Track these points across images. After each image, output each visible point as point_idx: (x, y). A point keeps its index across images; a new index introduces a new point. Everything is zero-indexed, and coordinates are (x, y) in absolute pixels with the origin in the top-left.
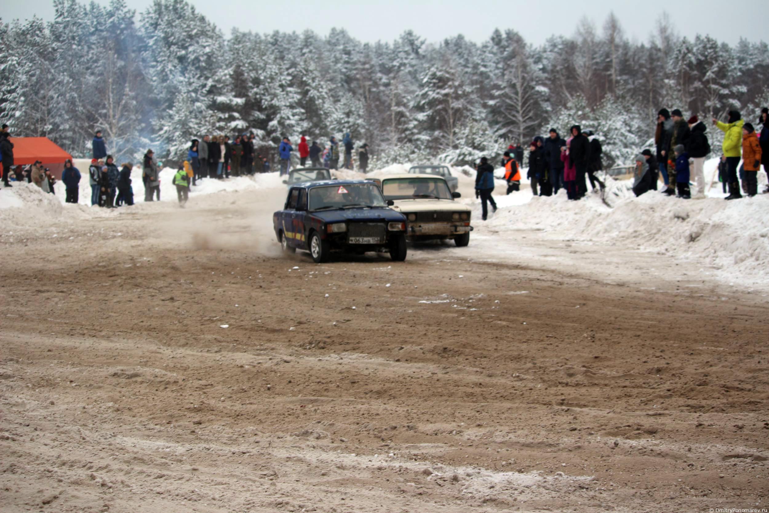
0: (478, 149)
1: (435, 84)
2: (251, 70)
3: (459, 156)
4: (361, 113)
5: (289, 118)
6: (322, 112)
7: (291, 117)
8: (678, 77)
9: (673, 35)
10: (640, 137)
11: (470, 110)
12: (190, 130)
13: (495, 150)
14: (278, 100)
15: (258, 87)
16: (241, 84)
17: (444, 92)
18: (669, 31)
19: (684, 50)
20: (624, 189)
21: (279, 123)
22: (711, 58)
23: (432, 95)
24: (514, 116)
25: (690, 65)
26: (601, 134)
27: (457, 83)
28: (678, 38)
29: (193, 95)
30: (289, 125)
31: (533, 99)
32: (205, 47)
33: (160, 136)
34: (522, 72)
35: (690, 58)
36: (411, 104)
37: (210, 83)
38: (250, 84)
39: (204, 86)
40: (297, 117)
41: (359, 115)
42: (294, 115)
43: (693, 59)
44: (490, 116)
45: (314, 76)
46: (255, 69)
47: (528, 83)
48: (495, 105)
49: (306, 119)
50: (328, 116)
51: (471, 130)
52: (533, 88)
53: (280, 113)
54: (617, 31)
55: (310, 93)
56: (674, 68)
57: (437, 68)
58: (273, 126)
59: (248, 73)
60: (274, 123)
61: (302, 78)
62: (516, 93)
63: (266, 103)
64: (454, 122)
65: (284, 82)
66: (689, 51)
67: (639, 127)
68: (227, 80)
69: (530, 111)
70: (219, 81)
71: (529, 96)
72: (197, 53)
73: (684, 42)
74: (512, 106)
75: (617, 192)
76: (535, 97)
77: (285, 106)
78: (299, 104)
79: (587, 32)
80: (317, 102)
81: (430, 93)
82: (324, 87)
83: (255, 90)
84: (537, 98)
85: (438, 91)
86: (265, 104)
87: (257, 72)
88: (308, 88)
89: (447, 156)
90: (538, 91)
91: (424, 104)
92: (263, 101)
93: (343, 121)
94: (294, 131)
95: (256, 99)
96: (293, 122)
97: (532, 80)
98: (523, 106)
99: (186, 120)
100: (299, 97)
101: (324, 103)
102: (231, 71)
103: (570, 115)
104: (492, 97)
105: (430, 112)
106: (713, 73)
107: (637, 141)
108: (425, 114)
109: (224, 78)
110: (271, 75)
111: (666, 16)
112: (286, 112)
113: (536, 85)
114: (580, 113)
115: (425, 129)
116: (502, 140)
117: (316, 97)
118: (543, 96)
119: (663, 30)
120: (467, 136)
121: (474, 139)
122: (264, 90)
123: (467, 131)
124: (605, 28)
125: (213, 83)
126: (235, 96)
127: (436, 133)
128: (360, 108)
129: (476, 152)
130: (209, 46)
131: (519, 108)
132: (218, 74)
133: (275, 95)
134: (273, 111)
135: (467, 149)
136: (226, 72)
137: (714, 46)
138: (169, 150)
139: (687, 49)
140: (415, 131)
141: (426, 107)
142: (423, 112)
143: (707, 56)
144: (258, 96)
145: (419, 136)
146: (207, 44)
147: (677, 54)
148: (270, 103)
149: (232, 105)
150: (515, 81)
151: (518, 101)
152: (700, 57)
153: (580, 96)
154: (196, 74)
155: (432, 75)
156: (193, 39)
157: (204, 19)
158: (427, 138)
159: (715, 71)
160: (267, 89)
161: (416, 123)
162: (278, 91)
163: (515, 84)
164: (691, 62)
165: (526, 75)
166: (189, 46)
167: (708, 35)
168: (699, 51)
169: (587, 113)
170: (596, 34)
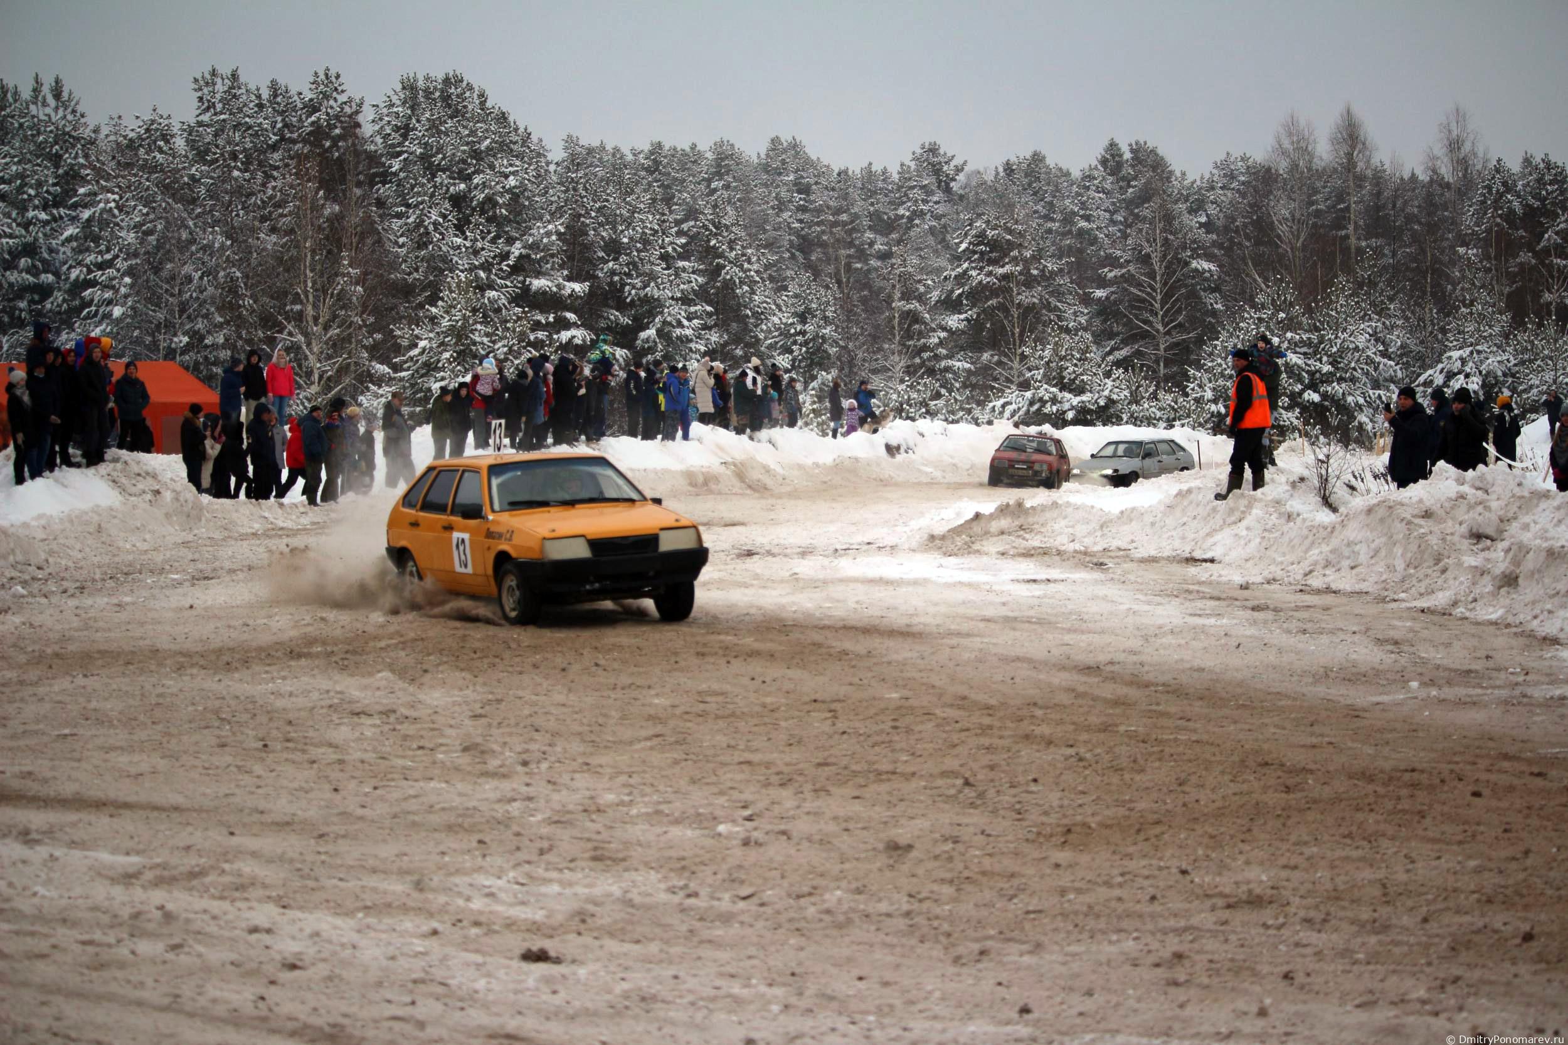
0: (1070, 391)
1: (982, 253)
2: (601, 225)
3: (1031, 403)
4: (829, 314)
5: (680, 325)
6: (748, 312)
7: (686, 323)
8: (1485, 243)
9: (1475, 154)
10: (1406, 366)
11: (1056, 308)
13: (1106, 393)
14: (657, 285)
15: (615, 259)
16: (580, 252)
17: (1001, 271)
18: (1467, 147)
19: (1498, 186)
20: (1369, 477)
21: (659, 332)
22: (1553, 204)
23: (977, 277)
24: (1146, 322)
25: (1511, 214)
26: (1325, 359)
27: (1028, 254)
28: (1486, 161)
29: (482, 274)
30: (678, 338)
31: (1186, 286)
32: (506, 177)
33: (412, 358)
34: (1163, 230)
35: (1510, 202)
36: (935, 296)
37: (516, 250)
38: (601, 254)
39: (505, 256)
40: (696, 321)
41: (825, 318)
42: (690, 318)
43: (1516, 205)
44: (1097, 322)
45: (732, 236)
46: (611, 221)
47: (1177, 253)
48: (1107, 298)
49: (716, 325)
50: (762, 321)
51: (1055, 351)
52: (1187, 264)
53: (662, 313)
54: (1360, 146)
55: (723, 272)
56: (1477, 225)
57: (988, 222)
58: (647, 340)
59: (595, 229)
60: (651, 332)
61: (709, 241)
62: (1152, 275)
63: (633, 292)
64: (1022, 334)
65: (670, 249)
66: (1508, 187)
67: (1402, 347)
68: (553, 244)
69: (1179, 311)
70: (535, 247)
71: (1178, 280)
72: (491, 188)
73: (1498, 171)
74: (1143, 301)
75: (1353, 482)
76: (1190, 281)
77: (672, 298)
78: (702, 294)
79: (1296, 149)
80: (739, 291)
81: (974, 273)
82: (754, 259)
83: (611, 264)
84: (1193, 285)
85: (990, 268)
86: (630, 293)
87: (614, 229)
88: (721, 261)
90: (1196, 270)
91: (960, 295)
92: (627, 288)
93: (792, 331)
94: (691, 350)
95: (611, 284)
96: (688, 332)
97: (1184, 248)
98: (1163, 303)
99: (464, 327)
100: (700, 280)
101: (753, 292)
102: (560, 225)
103: (1260, 319)
104: (1102, 283)
105: (972, 313)
107: (1399, 374)
108: (962, 317)
109: (545, 240)
110: (644, 234)
111: (1460, 115)
112: (674, 312)
113: (1192, 257)
114: (1282, 315)
115: (962, 349)
116: (1121, 371)
117: (737, 281)
118: (1206, 279)
119: (1454, 145)
120: (1048, 363)
121: (1062, 369)
122: (627, 265)
123: (1047, 353)
124: (1334, 141)
125: (523, 251)
126: (569, 279)
127: (986, 356)
128: (827, 303)
129: (1068, 395)
130: (514, 173)
131: (1157, 306)
132: (534, 231)
133: (652, 277)
134: (649, 308)
135: (1046, 391)
136: (551, 227)
137: (1560, 179)
138: (429, 390)
139: (1505, 184)
140: (943, 351)
141: (965, 302)
142: (959, 313)
143: (1545, 199)
144: (616, 278)
145: (950, 362)
146: (511, 169)
147: (1483, 195)
148: (642, 293)
149: (562, 296)
150: (1149, 250)
151: (1154, 290)
152: (1531, 201)
153: (1281, 280)
154: (489, 232)
155: (976, 236)
156: (482, 159)
157: (505, 119)
158: (967, 366)
159: (1562, 230)
160: (634, 264)
161: (943, 335)
162: (658, 269)
163: (1148, 256)
164: (1512, 211)
165: (1171, 237)
166: (474, 173)
167: (1546, 155)
168: (1528, 189)
169: (1297, 317)
170: (1317, 153)
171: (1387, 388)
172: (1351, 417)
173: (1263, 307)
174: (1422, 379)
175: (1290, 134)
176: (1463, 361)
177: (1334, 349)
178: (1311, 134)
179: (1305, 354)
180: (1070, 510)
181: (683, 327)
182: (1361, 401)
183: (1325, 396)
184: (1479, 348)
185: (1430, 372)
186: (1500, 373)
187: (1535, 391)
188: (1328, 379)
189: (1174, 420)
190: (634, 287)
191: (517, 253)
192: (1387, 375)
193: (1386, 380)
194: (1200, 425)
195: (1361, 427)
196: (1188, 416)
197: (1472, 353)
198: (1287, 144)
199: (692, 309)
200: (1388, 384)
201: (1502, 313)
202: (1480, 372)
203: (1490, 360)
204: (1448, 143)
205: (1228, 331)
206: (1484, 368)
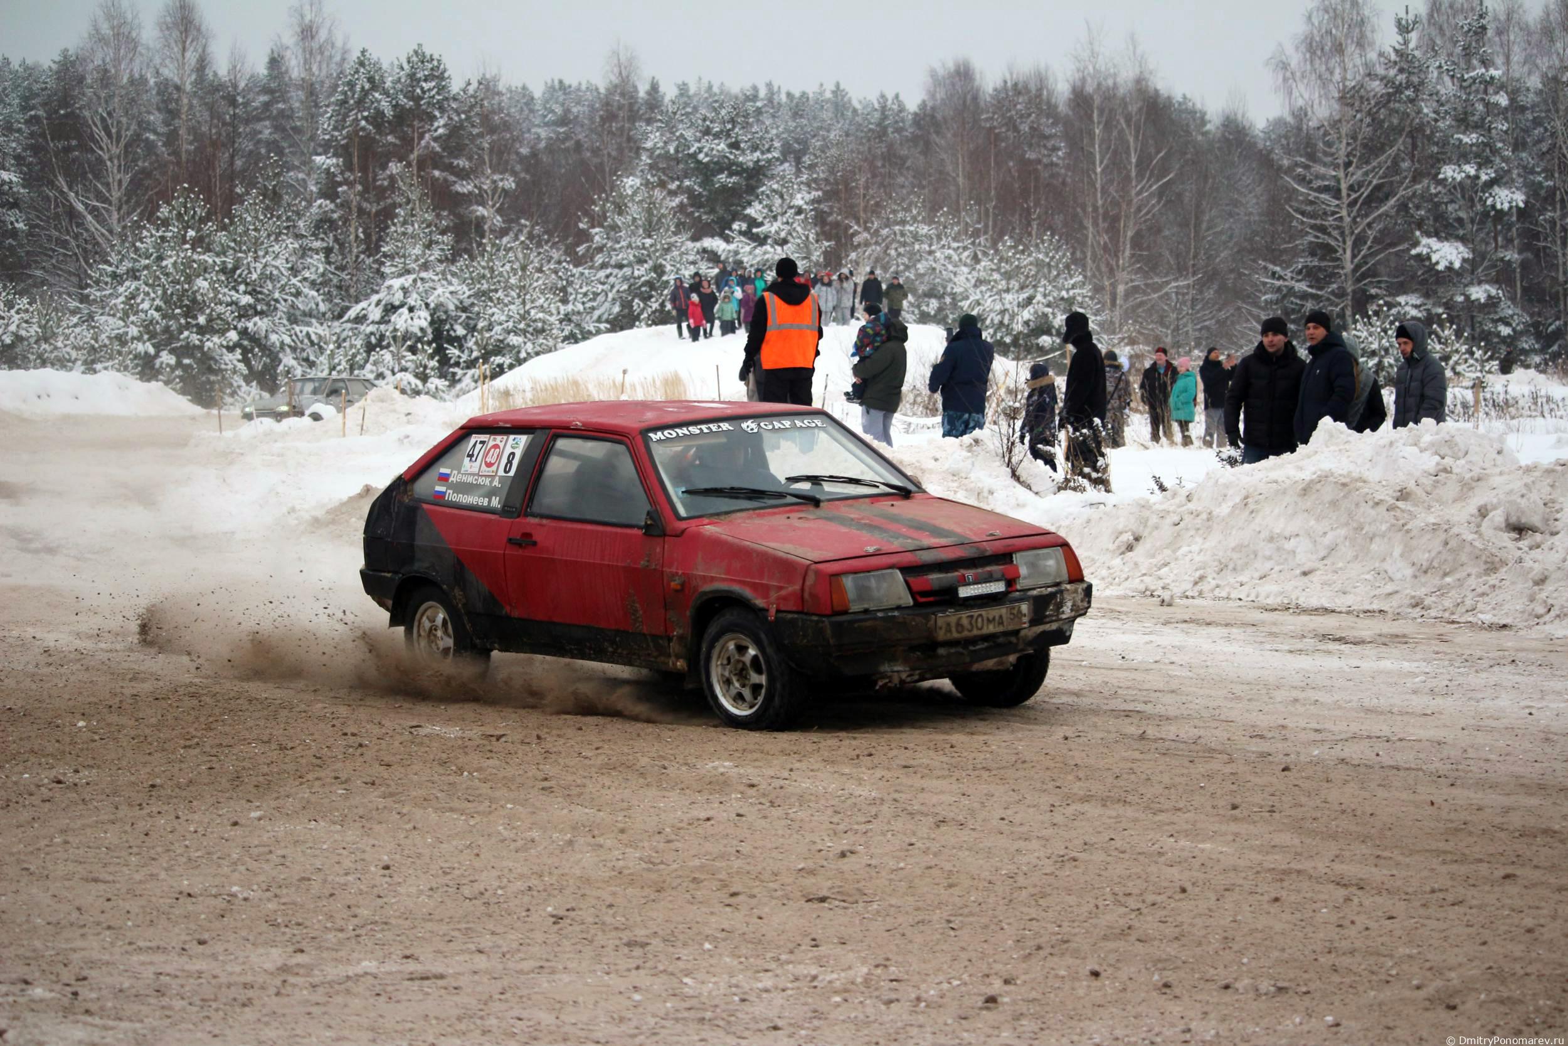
8: (343, 151)
9: (333, 44)
10: (329, 298)
13: (12, 328)
18: (323, 35)
19: (363, 83)
22: (429, 103)
25: (377, 119)
26: (242, 288)
28: (345, 52)
35: (379, 102)
43: (385, 106)
54: (194, 32)
56: (335, 129)
66: (375, 84)
67: (323, 274)
73: (362, 64)
79: (117, 35)
103: (163, 238)
106: (435, 139)
107: (323, 307)
114: (191, 233)
116: (25, 300)
119: (307, 32)
124: (164, 27)
137: (438, 75)
139: (371, 80)
143: (420, 98)
147: (345, 93)
152: (403, 100)
153: (190, 190)
159: (440, 137)
164: (380, 113)
167: (420, 45)
168: (399, 86)
169: (209, 235)
170: (144, 41)
171: (309, 324)
172: (275, 360)
173: (166, 223)
174: (352, 313)
175: (109, 17)
176: (404, 290)
177: (254, 276)
178: (135, 17)
183: (244, 333)
184: (423, 275)
185: (363, 304)
186: (451, 307)
187: (498, 329)
188: (245, 313)
189: (93, 362)
192: (308, 309)
193: (304, 314)
194: (126, 368)
196: (111, 358)
197: (415, 281)
198: (105, 29)
200: (307, 319)
201: (443, 233)
202: (427, 305)
203: (440, 290)
204: (299, 30)
205: (119, 252)
206: (432, 300)
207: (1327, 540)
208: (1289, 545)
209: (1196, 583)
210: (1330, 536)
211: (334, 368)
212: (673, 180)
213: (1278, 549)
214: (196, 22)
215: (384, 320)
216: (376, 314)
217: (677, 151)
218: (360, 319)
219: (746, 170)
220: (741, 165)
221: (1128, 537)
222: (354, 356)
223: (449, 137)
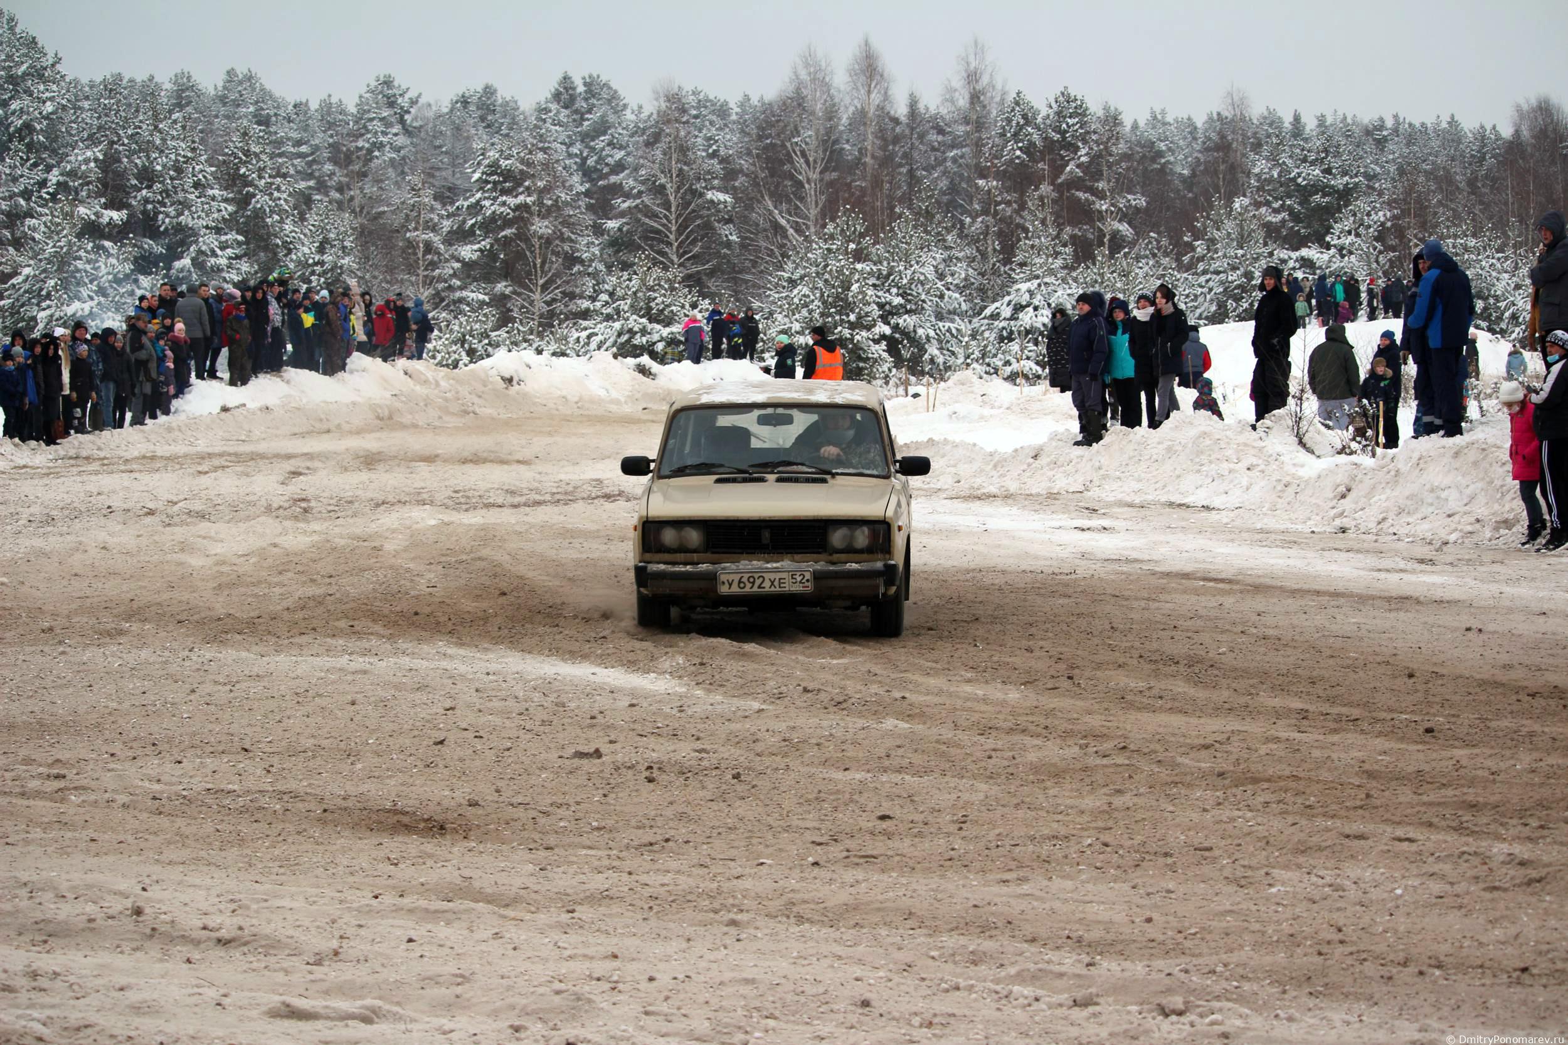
0: (658, 322)
1: (495, 183)
2: (135, 152)
3: (619, 335)
4: (347, 244)
5: (214, 254)
6: (279, 242)
7: (219, 252)
8: (1002, 176)
9: (994, 87)
10: (969, 299)
11: (572, 241)
12: (78, 275)
14: (191, 214)
15: (149, 187)
16: (113, 180)
17: (512, 201)
18: (985, 80)
19: (1018, 119)
21: (197, 263)
22: (1073, 136)
23: (490, 208)
24: (659, 253)
25: (1029, 149)
26: (894, 291)
27: (540, 184)
28: (1004, 93)
30: (212, 267)
31: (701, 217)
32: (44, 102)
34: (678, 161)
35: (1031, 134)
36: (447, 226)
37: (54, 177)
38: (134, 182)
39: (43, 184)
40: (229, 251)
41: (344, 248)
42: (222, 248)
43: (1037, 138)
44: (609, 252)
45: (261, 164)
46: (146, 147)
47: (692, 184)
48: (620, 229)
49: (245, 255)
50: (290, 251)
52: (701, 195)
53: (196, 242)
54: (878, 77)
55: (253, 200)
56: (996, 157)
57: (501, 152)
58: (182, 270)
59: (127, 157)
60: (186, 262)
61: (238, 169)
62: (667, 205)
63: (167, 220)
64: (543, 263)
65: (200, 176)
66: (1028, 120)
67: (966, 279)
68: (90, 171)
69: (693, 243)
70: (72, 174)
71: (693, 211)
72: (28, 114)
73: (1017, 103)
74: (658, 232)
76: (705, 212)
77: (207, 227)
78: (230, 223)
79: (813, 80)
80: (268, 220)
81: (487, 203)
82: (283, 188)
83: (144, 192)
84: (708, 216)
85: (504, 198)
86: (164, 222)
87: (148, 157)
88: (251, 190)
89: (589, 337)
90: (712, 201)
91: (473, 225)
92: (161, 216)
93: (311, 261)
95: (145, 212)
96: (223, 262)
97: (699, 179)
98: (679, 232)
100: (231, 208)
101: (282, 221)
102: (98, 152)
104: (614, 213)
105: (486, 244)
107: (964, 307)
108: (476, 247)
109: (83, 167)
110: (177, 161)
111: (979, 48)
112: (209, 241)
113: (706, 188)
114: (852, 246)
115: (475, 280)
117: (268, 210)
118: (721, 211)
119: (972, 77)
122: (161, 193)
123: (635, 282)
124: (852, 73)
125: (61, 179)
126: (106, 207)
127: (500, 287)
128: (346, 232)
129: (658, 327)
130: (52, 99)
131: (672, 237)
132: (72, 158)
133: (185, 205)
134: (182, 237)
135: (635, 322)
136: (89, 154)
137: (1081, 112)
139: (1025, 117)
140: (457, 283)
141: (478, 232)
142: (472, 243)
143: (1066, 132)
144: (150, 207)
145: (464, 293)
146: (48, 95)
147: (1003, 128)
148: (175, 220)
149: (100, 224)
150: (663, 181)
151: (670, 222)
152: (1051, 134)
154: (28, 159)
155: (489, 166)
156: (18, 84)
157: (36, 43)
158: (481, 297)
159: (1083, 163)
160: (166, 191)
161: (457, 265)
162: (192, 197)
163: (663, 187)
164: (1032, 144)
165: (685, 168)
166: (10, 99)
167: (1066, 88)
168: (1048, 122)
169: (867, 248)
170: (834, 85)
171: (953, 321)
172: (922, 350)
173: (832, 237)
174: (987, 312)
175: (807, 65)
176: (1031, 293)
177: (905, 281)
178: (828, 65)
179: (874, 285)
180: (948, 447)
181: (216, 256)
182: (932, 333)
183: (896, 328)
184: (1046, 280)
185: (997, 304)
188: (898, 311)
190: (167, 215)
191: (54, 181)
192: (951, 308)
193: (950, 312)
195: (932, 361)
197: (1039, 285)
198: (804, 75)
199: (223, 238)
200: (951, 316)
201: (1065, 245)
202: (1049, 305)
203: (1059, 293)
204: (965, 75)
205: (794, 262)
206: (1053, 301)
207: (1468, 491)
208: (1444, 495)
209: (1379, 523)
210: (1472, 487)
211: (968, 357)
212: (1276, 199)
213: (1438, 498)
214: (880, 69)
215: (1013, 318)
216: (1007, 312)
217: (1280, 176)
218: (995, 316)
219: (1338, 191)
220: (1333, 187)
221: (1342, 489)
222: (986, 346)
223: (1090, 162)
